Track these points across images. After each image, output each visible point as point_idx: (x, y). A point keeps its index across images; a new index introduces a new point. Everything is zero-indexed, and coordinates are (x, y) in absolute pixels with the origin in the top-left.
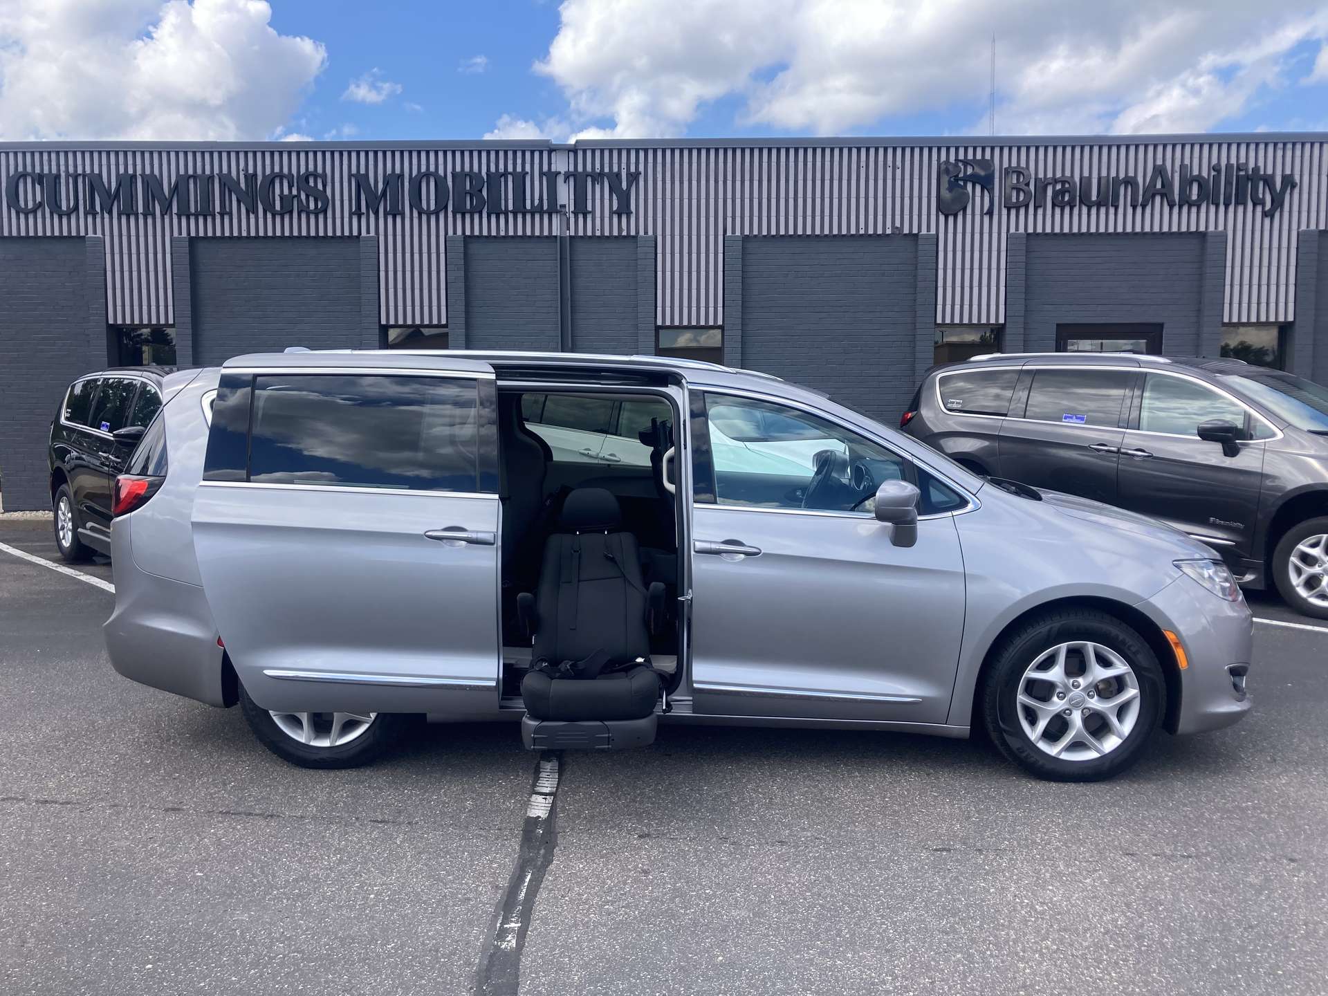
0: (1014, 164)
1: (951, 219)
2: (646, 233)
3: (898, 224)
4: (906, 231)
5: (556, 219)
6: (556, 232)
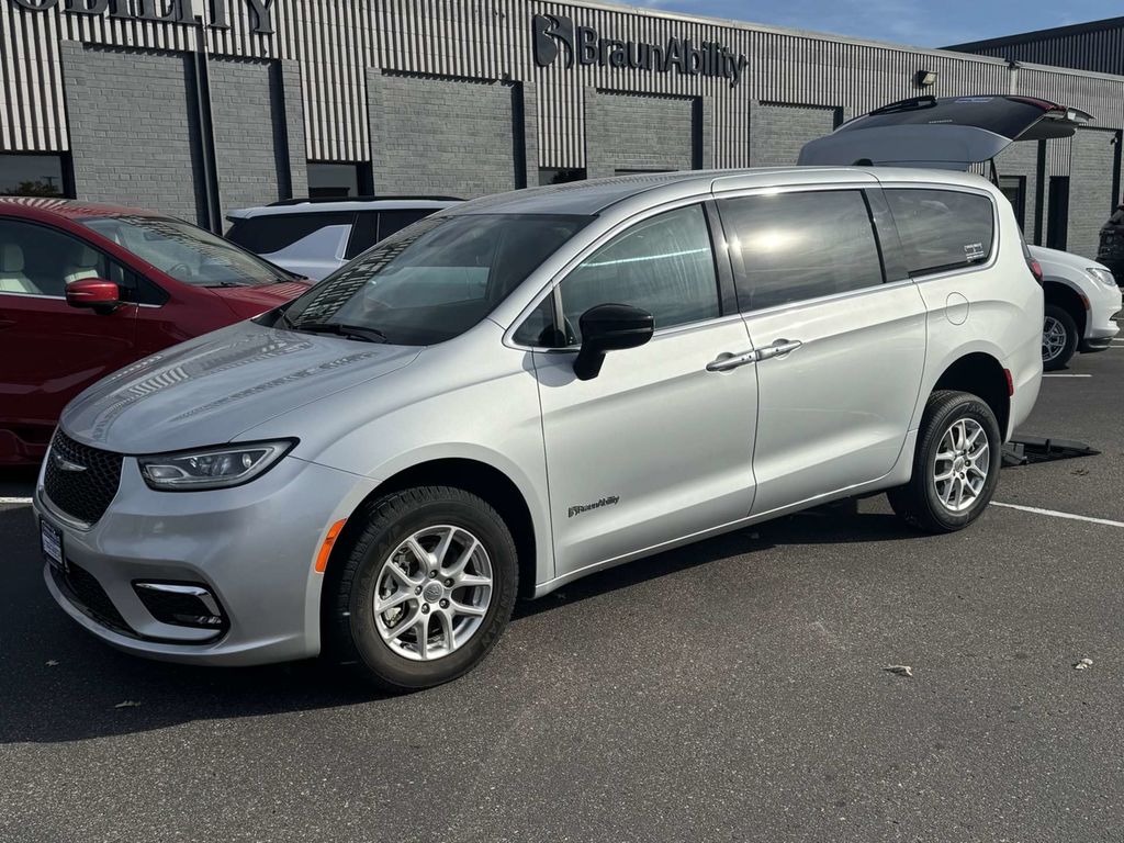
0: (585, 25)
1: (545, 69)
2: (289, 57)
3: (507, 71)
4: (513, 78)
5: (192, 31)
6: (193, 47)
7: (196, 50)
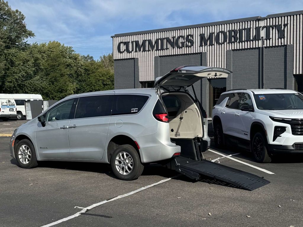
2: (290, 43)
5: (260, 42)
6: (260, 46)
7: (261, 47)
